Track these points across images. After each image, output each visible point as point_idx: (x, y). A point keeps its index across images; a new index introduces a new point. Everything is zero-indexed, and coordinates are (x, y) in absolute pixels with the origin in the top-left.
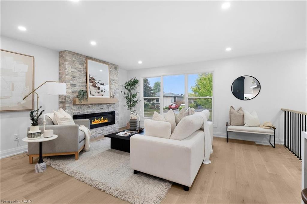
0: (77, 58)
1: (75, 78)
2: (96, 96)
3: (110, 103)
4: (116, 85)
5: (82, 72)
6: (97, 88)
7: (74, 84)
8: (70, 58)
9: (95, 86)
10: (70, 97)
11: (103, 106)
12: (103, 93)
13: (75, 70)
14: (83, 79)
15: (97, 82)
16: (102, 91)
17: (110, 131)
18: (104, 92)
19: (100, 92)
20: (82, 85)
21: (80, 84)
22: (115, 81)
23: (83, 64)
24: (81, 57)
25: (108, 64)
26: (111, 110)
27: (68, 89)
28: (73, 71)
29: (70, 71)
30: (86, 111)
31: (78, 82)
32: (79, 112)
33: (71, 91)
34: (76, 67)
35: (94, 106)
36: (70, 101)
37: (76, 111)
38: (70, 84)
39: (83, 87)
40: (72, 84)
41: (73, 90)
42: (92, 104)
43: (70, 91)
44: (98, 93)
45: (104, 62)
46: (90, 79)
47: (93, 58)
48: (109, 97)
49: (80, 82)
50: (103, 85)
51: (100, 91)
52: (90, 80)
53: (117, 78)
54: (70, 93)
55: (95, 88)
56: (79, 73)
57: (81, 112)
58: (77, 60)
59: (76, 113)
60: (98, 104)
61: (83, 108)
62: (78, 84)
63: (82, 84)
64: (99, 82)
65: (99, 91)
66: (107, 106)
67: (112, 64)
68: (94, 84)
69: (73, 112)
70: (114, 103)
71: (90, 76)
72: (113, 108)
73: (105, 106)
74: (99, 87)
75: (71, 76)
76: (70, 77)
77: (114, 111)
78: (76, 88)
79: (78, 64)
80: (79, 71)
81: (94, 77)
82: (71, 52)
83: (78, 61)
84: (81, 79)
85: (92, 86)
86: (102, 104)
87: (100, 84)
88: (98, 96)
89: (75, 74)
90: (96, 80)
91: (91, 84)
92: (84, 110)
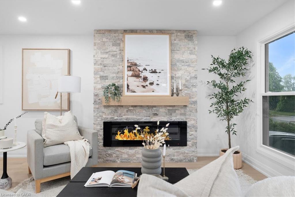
0: (109, 37)
1: (106, 68)
2: (140, 92)
3: (174, 106)
4: (189, 69)
5: (118, 57)
6: (141, 80)
7: (106, 76)
8: (99, 40)
9: (138, 76)
10: (100, 96)
11: (158, 111)
12: (154, 87)
13: (106, 56)
14: (119, 67)
15: (141, 69)
16: (152, 84)
17: (175, 158)
18: (158, 84)
19: (147, 86)
20: (117, 77)
21: (115, 75)
22: (188, 62)
23: (120, 44)
24: (115, 33)
25: (168, 34)
26: (176, 118)
27: (96, 83)
28: (103, 57)
29: (100, 58)
30: (124, 117)
31: (110, 72)
32: (112, 117)
33: (101, 87)
34: (108, 51)
35: (138, 110)
36: (99, 101)
37: (108, 115)
38: (99, 76)
39: (118, 80)
40: (103, 77)
41: (103, 85)
42: (135, 106)
43: (99, 86)
44: (144, 87)
45: (161, 32)
46: (129, 65)
47: (137, 30)
48: (168, 93)
49: (113, 73)
50: (154, 72)
51: (147, 83)
52: (128, 67)
53: (193, 57)
54: (99, 89)
55: (138, 80)
56: (113, 58)
57: (116, 118)
58: (109, 39)
59: (107, 118)
60: (148, 106)
61: (119, 112)
62: (112, 75)
63: (118, 75)
64: (147, 68)
65: (144, 84)
66: (167, 111)
67: (180, 31)
68: (136, 73)
69: (104, 116)
70: (185, 106)
71: (128, 60)
72: (181, 114)
73: (162, 110)
74: (147, 77)
75: (101, 64)
76: (99, 67)
77: (185, 120)
78: (108, 82)
79: (111, 46)
80: (113, 56)
81: (136, 62)
82: (100, 30)
83: (111, 41)
84: (115, 68)
85: (132, 76)
86: (155, 106)
87: (148, 71)
88: (144, 92)
89: (106, 62)
90: (140, 66)
91: (130, 73)
92: (120, 115)
